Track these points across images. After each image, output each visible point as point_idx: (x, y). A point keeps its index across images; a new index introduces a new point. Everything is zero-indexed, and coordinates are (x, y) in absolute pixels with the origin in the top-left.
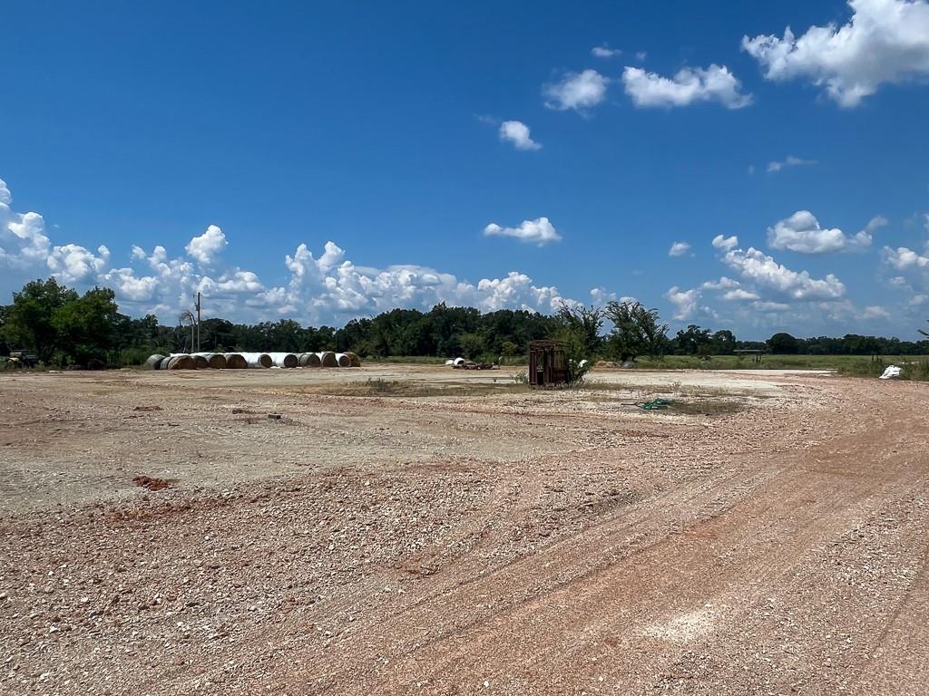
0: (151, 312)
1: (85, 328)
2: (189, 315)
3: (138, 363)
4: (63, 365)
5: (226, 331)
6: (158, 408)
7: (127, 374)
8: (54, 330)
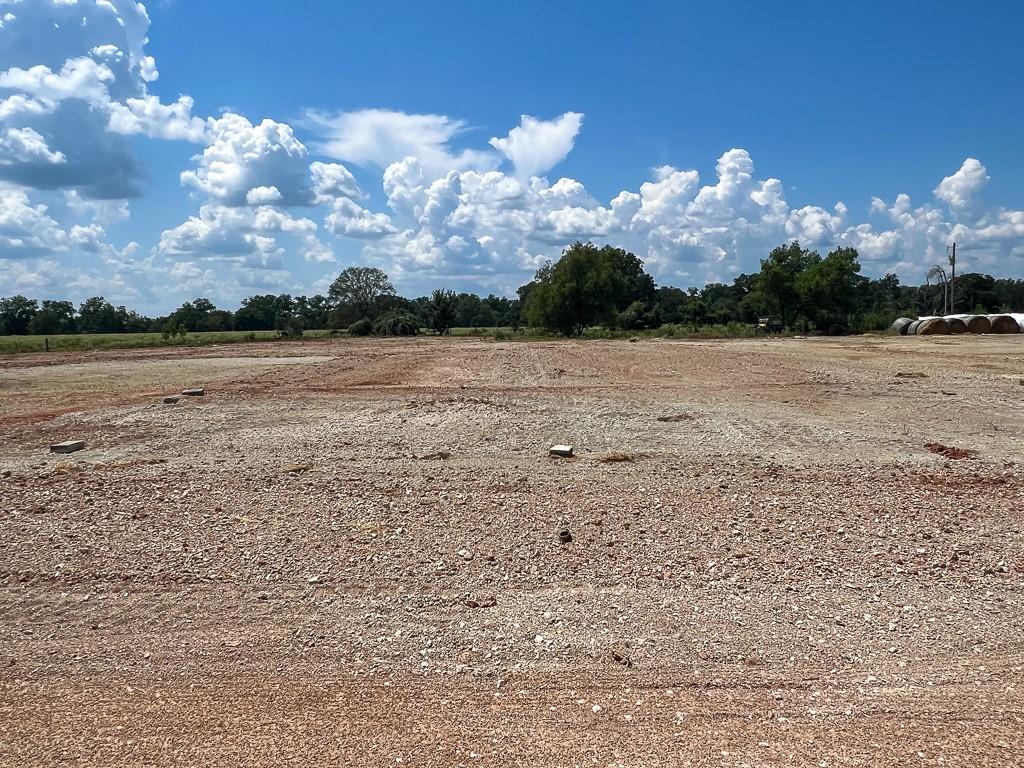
0: (892, 271)
1: (828, 291)
2: (938, 270)
3: (882, 328)
4: (806, 332)
5: (986, 289)
6: (923, 376)
7: (872, 340)
8: (797, 296)
